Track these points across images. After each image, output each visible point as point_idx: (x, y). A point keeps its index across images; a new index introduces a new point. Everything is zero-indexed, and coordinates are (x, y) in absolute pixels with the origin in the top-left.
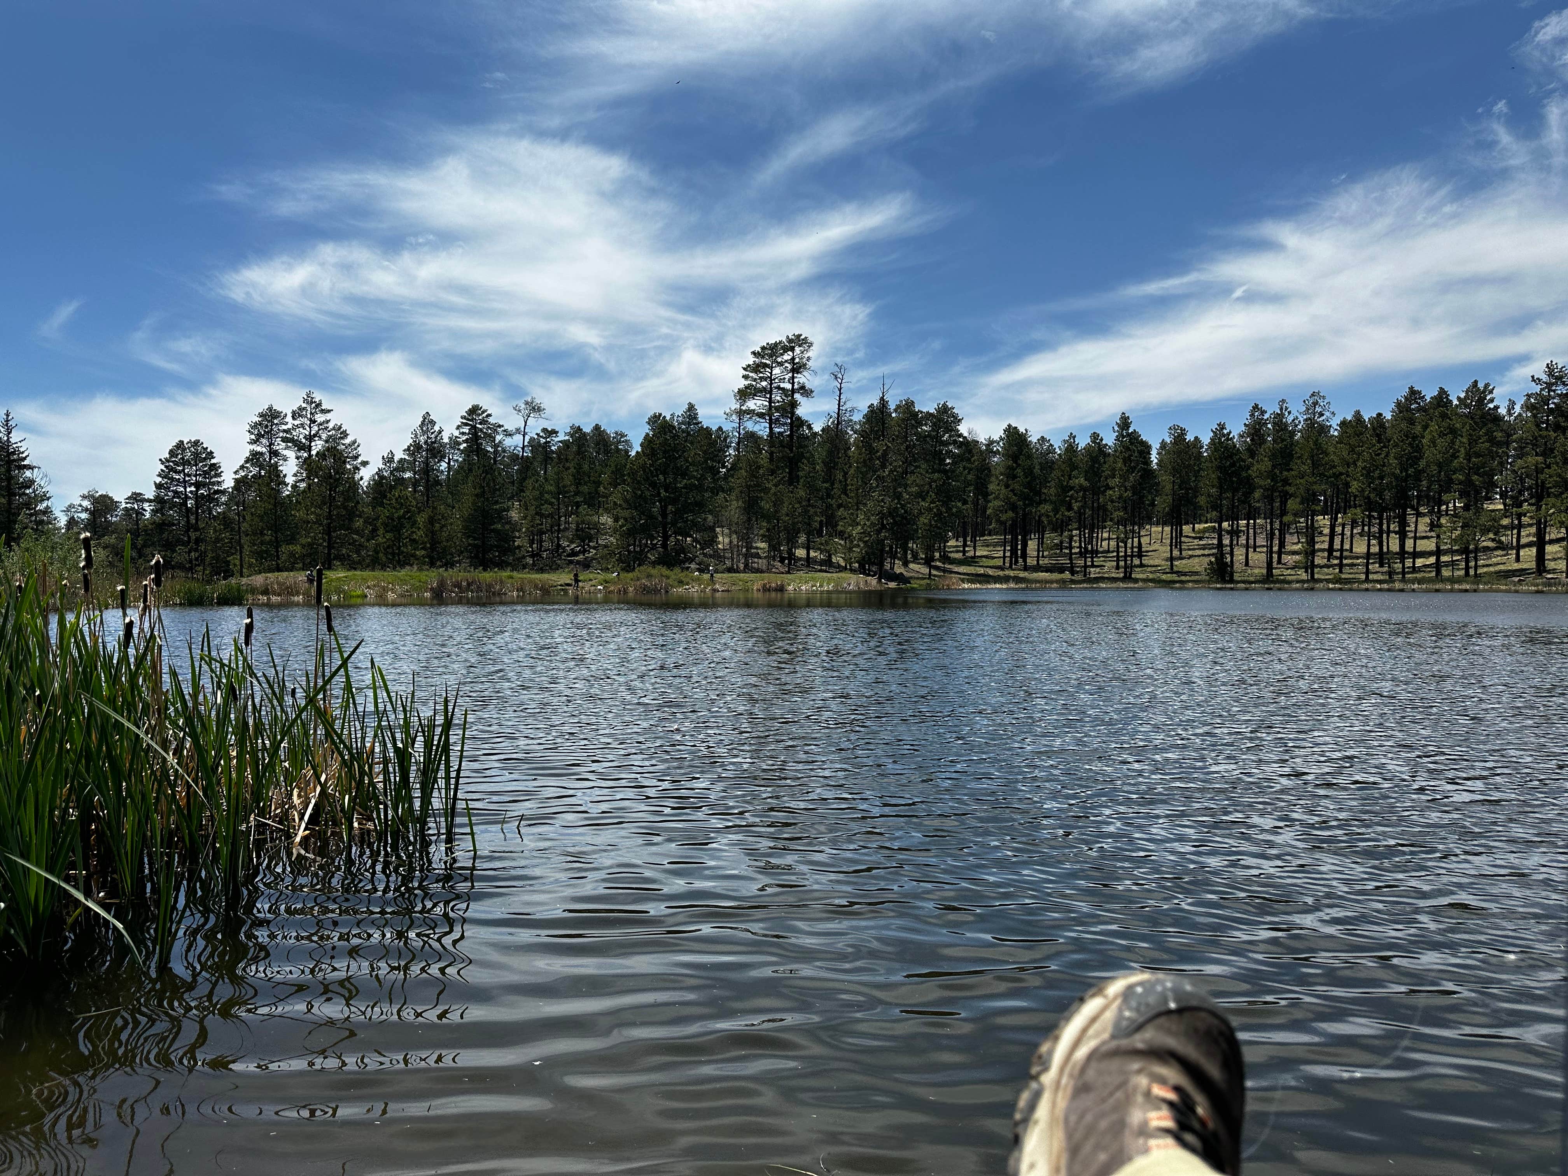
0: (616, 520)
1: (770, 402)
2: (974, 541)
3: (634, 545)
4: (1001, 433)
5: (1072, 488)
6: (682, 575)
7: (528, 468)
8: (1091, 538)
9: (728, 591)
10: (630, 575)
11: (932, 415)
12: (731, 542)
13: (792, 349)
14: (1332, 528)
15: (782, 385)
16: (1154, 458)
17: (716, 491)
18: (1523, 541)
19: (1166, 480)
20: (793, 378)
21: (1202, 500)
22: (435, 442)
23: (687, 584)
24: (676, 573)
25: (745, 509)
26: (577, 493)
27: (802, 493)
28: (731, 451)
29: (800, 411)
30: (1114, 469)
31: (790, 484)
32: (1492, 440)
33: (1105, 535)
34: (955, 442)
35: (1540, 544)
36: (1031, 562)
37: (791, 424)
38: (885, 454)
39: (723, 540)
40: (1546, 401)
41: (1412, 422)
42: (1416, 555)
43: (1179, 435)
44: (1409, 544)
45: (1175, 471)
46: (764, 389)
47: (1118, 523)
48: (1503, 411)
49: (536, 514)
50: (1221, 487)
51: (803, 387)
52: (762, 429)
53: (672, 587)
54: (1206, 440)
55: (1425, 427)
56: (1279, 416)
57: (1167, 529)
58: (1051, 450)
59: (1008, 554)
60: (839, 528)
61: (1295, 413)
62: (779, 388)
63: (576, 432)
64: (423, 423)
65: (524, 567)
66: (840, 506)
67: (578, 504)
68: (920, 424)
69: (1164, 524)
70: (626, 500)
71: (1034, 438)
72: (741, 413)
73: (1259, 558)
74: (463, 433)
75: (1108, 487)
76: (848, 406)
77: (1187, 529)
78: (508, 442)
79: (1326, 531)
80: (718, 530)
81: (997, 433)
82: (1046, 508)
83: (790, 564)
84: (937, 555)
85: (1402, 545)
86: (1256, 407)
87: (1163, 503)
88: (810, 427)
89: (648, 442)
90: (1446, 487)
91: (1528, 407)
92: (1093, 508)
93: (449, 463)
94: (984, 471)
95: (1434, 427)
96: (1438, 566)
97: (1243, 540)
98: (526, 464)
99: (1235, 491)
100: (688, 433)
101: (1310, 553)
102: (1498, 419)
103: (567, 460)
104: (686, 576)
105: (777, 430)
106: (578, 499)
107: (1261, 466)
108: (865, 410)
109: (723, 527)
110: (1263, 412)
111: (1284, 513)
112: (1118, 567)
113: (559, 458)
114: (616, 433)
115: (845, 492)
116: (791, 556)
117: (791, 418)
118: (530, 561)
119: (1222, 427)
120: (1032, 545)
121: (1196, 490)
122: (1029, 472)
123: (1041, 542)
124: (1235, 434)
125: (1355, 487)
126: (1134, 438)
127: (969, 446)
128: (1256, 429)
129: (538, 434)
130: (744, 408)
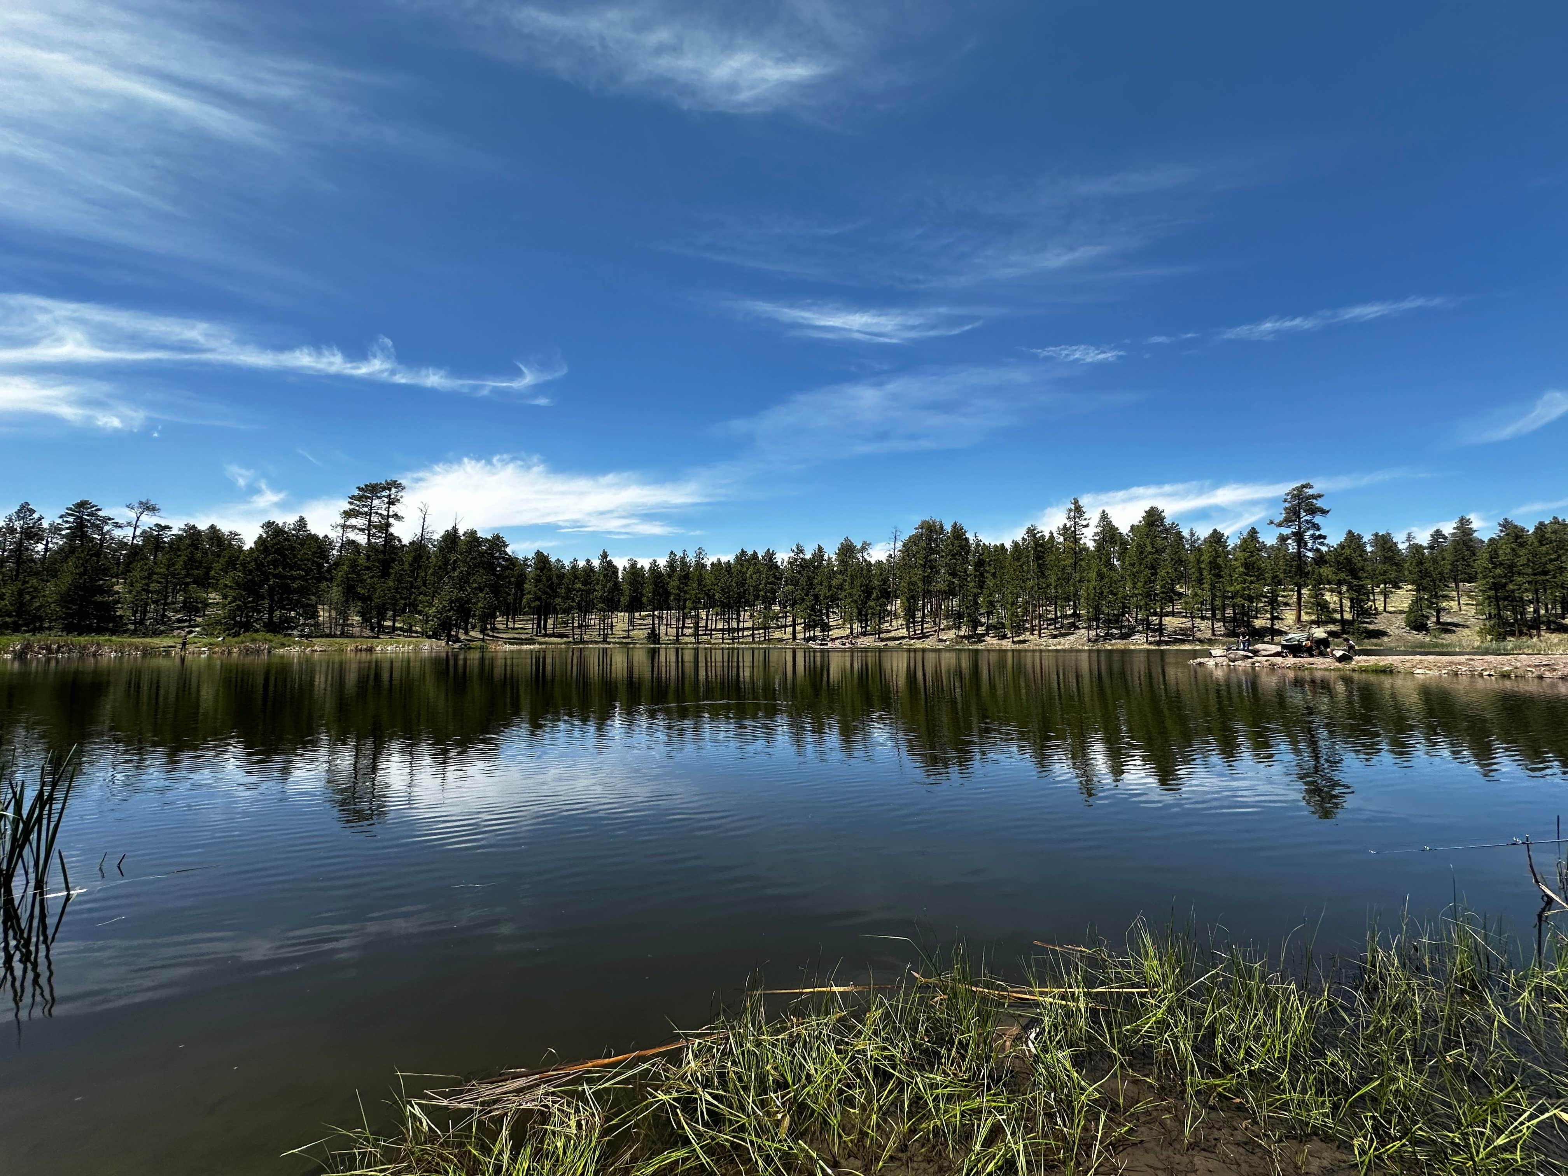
0: (225, 597)
1: (370, 521)
2: (513, 618)
3: (241, 616)
4: (533, 555)
5: (574, 590)
6: (285, 640)
7: (136, 554)
8: (585, 618)
9: (325, 651)
10: (236, 639)
11: (489, 540)
12: (330, 616)
13: (390, 490)
14: (707, 616)
15: (379, 511)
16: (620, 575)
17: (319, 580)
18: (788, 624)
19: (625, 587)
20: (389, 507)
21: (644, 600)
22: (33, 527)
23: (289, 646)
24: (279, 638)
25: (344, 593)
26: (187, 576)
27: (391, 584)
28: (335, 552)
29: (392, 530)
30: (599, 580)
31: (382, 576)
32: (775, 577)
33: (593, 617)
34: (504, 558)
35: (794, 625)
36: (550, 631)
37: (385, 538)
38: (455, 562)
39: (323, 614)
40: (796, 560)
41: (742, 565)
42: (744, 629)
43: (633, 565)
44: (741, 625)
45: (631, 584)
46: (366, 513)
47: (600, 610)
48: (779, 564)
49: (144, 590)
50: (654, 594)
51: (396, 515)
52: (362, 539)
53: (275, 648)
54: (647, 567)
55: (748, 569)
56: (683, 558)
57: (627, 614)
58: (563, 567)
59: (535, 626)
60: (419, 608)
61: (690, 557)
62: (377, 513)
63: (190, 529)
64: (19, 511)
65: (125, 632)
66: (421, 593)
67: (187, 584)
68: (480, 545)
69: (626, 611)
70: (237, 583)
71: (553, 560)
72: (344, 527)
73: (672, 631)
74: (67, 522)
75: (595, 590)
76: (430, 529)
77: (637, 614)
78: (117, 533)
79: (704, 617)
80: (320, 607)
81: (531, 555)
82: (558, 600)
83: (379, 631)
84: (489, 627)
85: (738, 625)
86: (672, 553)
87: (624, 600)
88: (400, 541)
89: (260, 541)
90: (757, 597)
91: (790, 563)
92: (586, 602)
93: (47, 545)
94: (522, 578)
95: (751, 569)
96: (753, 635)
97: (665, 622)
98: (134, 552)
99: (661, 596)
100: (297, 537)
101: (697, 627)
102: (777, 567)
103: (179, 550)
104: (288, 641)
105: (373, 541)
106: (188, 580)
107: (674, 583)
108: (442, 533)
109: (323, 605)
110: (675, 556)
111: (684, 608)
112: (600, 635)
113: (170, 547)
114: (231, 532)
115: (424, 584)
116: (380, 626)
117: (386, 534)
118: (132, 627)
119: (655, 561)
120: (550, 622)
121: (642, 595)
122: (549, 579)
123: (556, 619)
124: (661, 565)
125: (717, 596)
126: (610, 563)
127: (512, 561)
128: (671, 564)
129: (150, 528)
130: (348, 523)
